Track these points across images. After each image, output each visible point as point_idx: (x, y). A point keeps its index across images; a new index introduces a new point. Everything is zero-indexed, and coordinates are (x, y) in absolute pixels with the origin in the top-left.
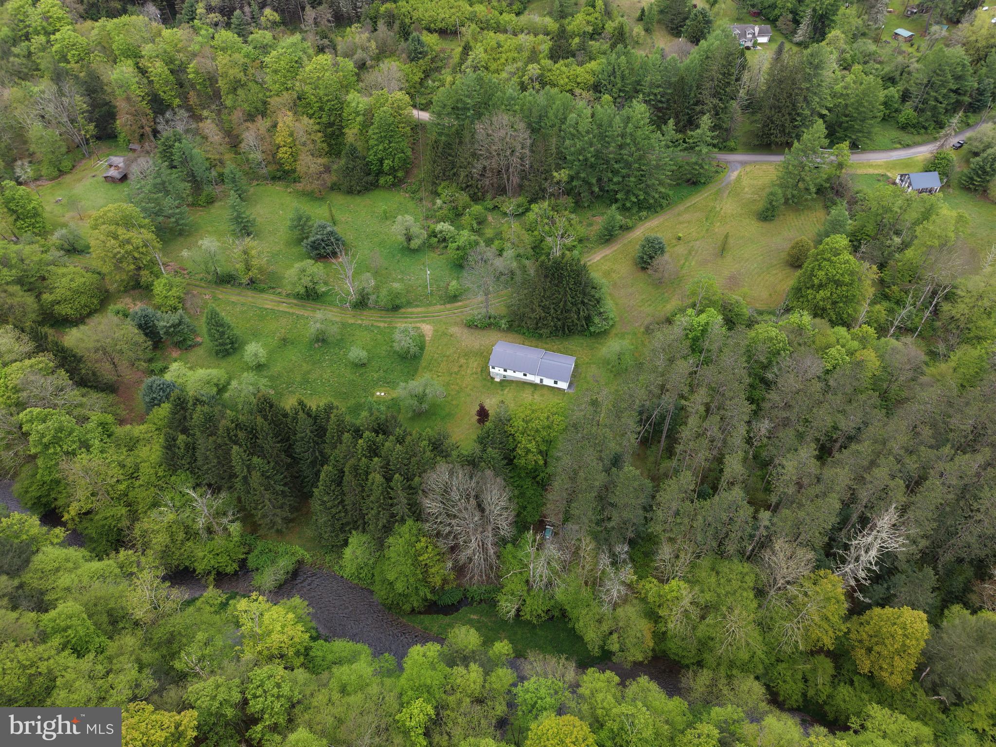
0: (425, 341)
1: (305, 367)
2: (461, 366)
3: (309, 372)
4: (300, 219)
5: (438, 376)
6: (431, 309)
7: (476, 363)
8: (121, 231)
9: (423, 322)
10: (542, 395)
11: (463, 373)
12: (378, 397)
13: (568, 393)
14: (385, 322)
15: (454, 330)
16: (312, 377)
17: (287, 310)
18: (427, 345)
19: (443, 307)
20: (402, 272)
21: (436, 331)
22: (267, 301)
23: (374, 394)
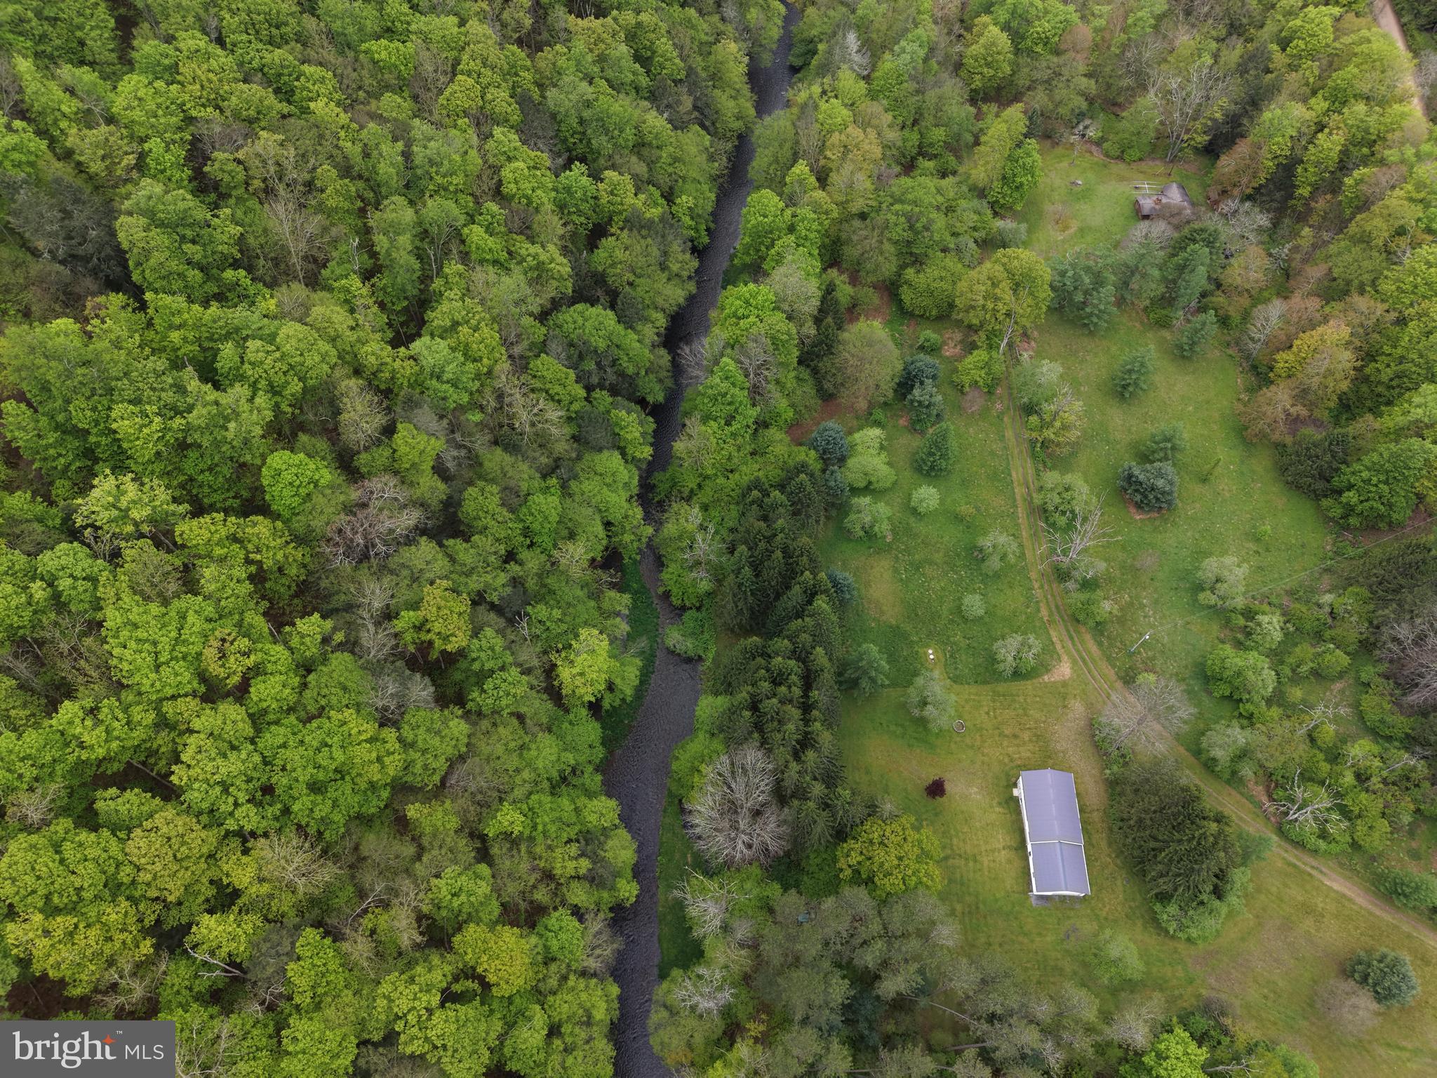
0: (1039, 675)
1: (938, 557)
2: (1015, 736)
3: (931, 563)
4: (1168, 440)
5: (987, 713)
6: (1103, 665)
7: (1029, 754)
8: (1006, 285)
9: (1074, 662)
10: (1009, 861)
11: (1005, 743)
12: (926, 654)
13: (1028, 897)
14: (1051, 614)
15: (1077, 708)
16: (928, 570)
17: (1018, 497)
18: (1034, 681)
19: (1114, 677)
20: (1156, 602)
21: (1064, 684)
22: (1021, 469)
23: (928, 647)
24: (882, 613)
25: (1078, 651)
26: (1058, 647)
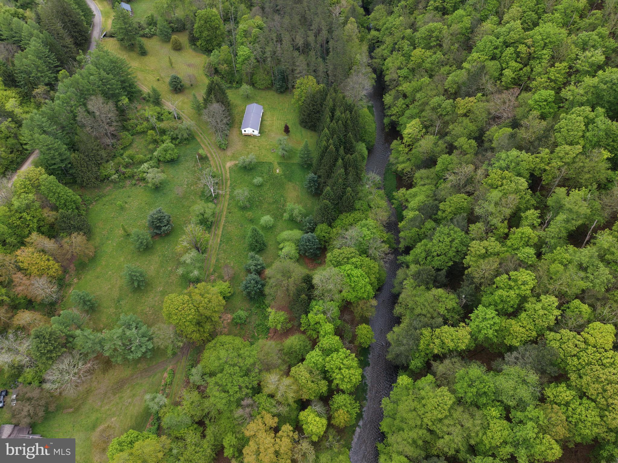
7: (252, 142)
9: (224, 167)
11: (258, 145)
12: (280, 171)
15: (229, 154)
17: (221, 230)
21: (231, 160)
23: (278, 174)
24: (293, 186)
25: (221, 170)
26: (228, 171)
